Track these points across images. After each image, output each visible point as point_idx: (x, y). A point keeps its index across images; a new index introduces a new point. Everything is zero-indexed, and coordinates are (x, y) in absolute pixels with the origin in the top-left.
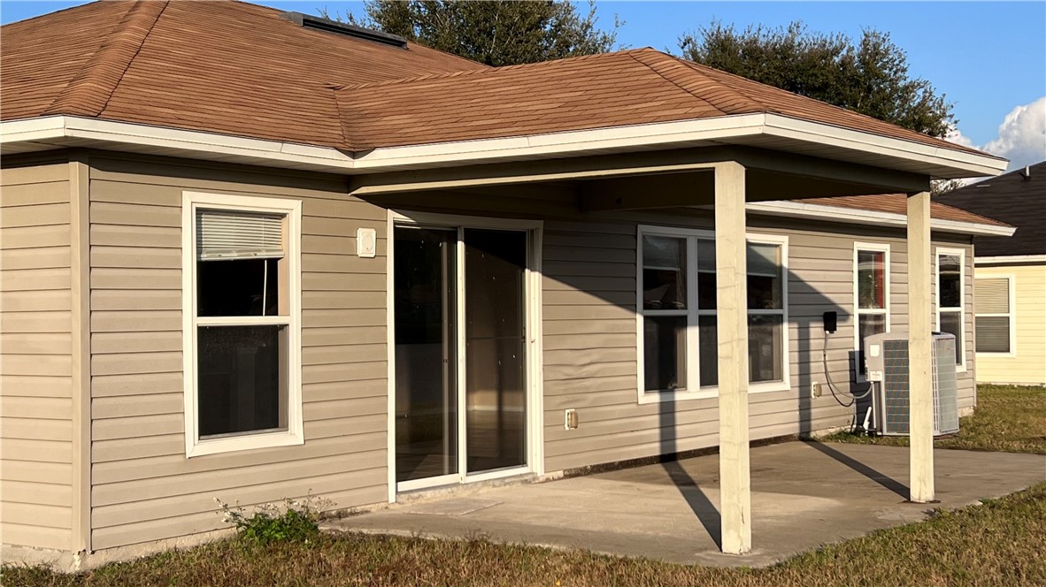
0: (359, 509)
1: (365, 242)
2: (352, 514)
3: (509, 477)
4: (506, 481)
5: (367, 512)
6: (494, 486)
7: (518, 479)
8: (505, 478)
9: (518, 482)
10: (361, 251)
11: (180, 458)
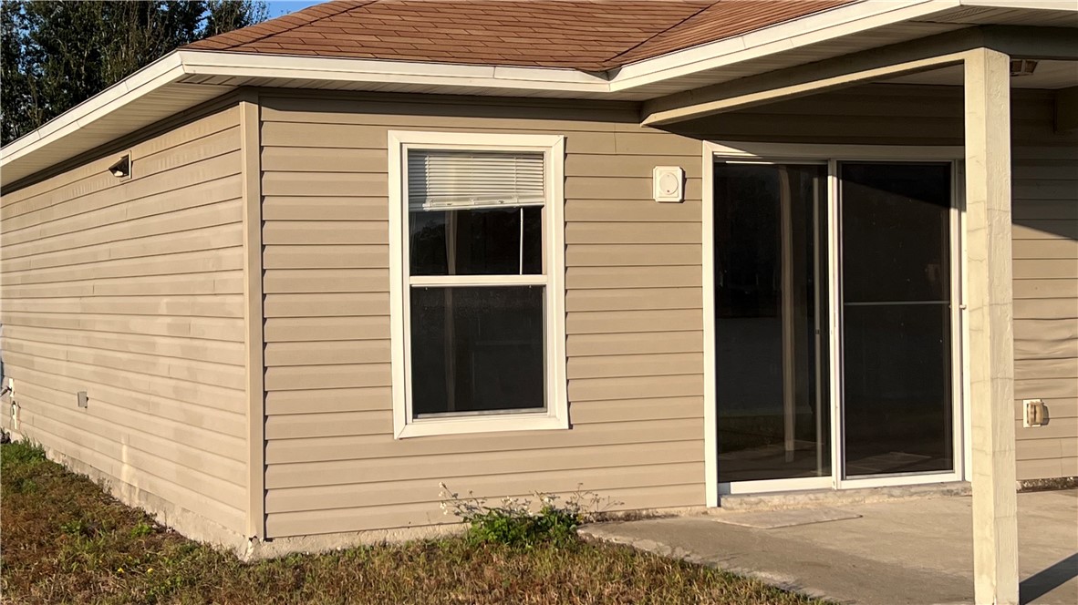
0: (661, 512)
1: (665, 183)
2: (648, 517)
3: (919, 485)
4: (913, 490)
5: (673, 516)
6: (891, 496)
7: (935, 489)
8: (911, 486)
9: (935, 492)
10: (659, 194)
11: (387, 439)
